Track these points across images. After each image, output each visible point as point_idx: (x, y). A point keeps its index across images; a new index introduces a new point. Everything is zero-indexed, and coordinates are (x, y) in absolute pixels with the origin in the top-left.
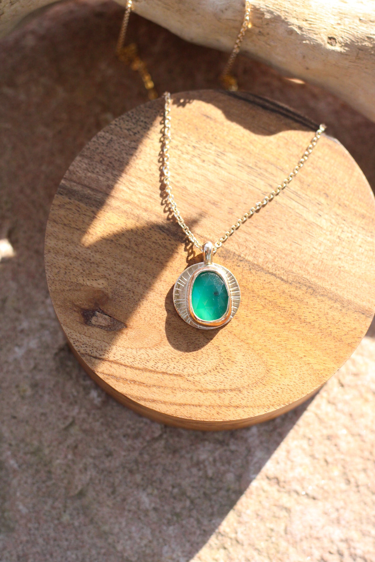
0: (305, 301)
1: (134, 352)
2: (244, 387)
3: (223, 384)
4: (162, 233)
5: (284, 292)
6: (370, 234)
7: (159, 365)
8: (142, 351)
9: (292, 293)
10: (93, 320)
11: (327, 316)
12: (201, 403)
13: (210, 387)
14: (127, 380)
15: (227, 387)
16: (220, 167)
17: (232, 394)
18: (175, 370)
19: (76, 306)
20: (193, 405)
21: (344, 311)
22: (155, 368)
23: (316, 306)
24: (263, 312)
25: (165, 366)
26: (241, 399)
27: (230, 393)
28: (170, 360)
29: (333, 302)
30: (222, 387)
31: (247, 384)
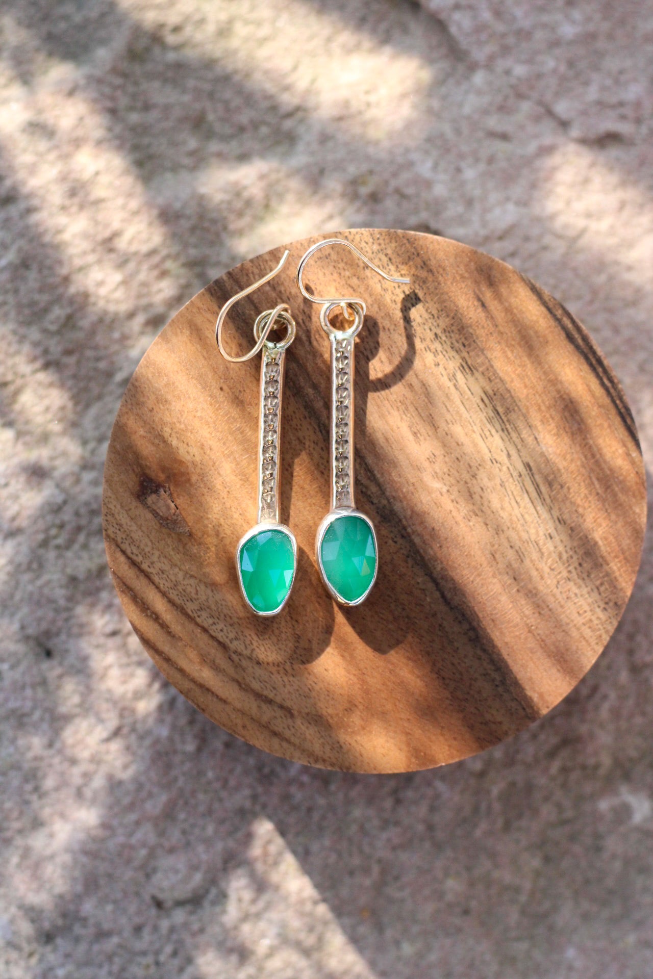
0: (456, 644)
1: (181, 575)
2: (300, 712)
3: (274, 692)
4: (319, 434)
5: (434, 615)
6: (603, 605)
7: (204, 614)
8: (192, 581)
9: (445, 624)
10: (151, 499)
11: (473, 682)
12: (230, 700)
13: (256, 685)
14: (148, 609)
15: (278, 699)
16: (455, 385)
17: (279, 713)
18: (221, 634)
19: (140, 465)
20: (217, 696)
21: (500, 689)
22: (196, 615)
23: (466, 660)
24: (391, 626)
25: (210, 621)
26: (286, 727)
27: (276, 708)
28: (222, 615)
29: (493, 668)
30: (271, 696)
31: (307, 711)
